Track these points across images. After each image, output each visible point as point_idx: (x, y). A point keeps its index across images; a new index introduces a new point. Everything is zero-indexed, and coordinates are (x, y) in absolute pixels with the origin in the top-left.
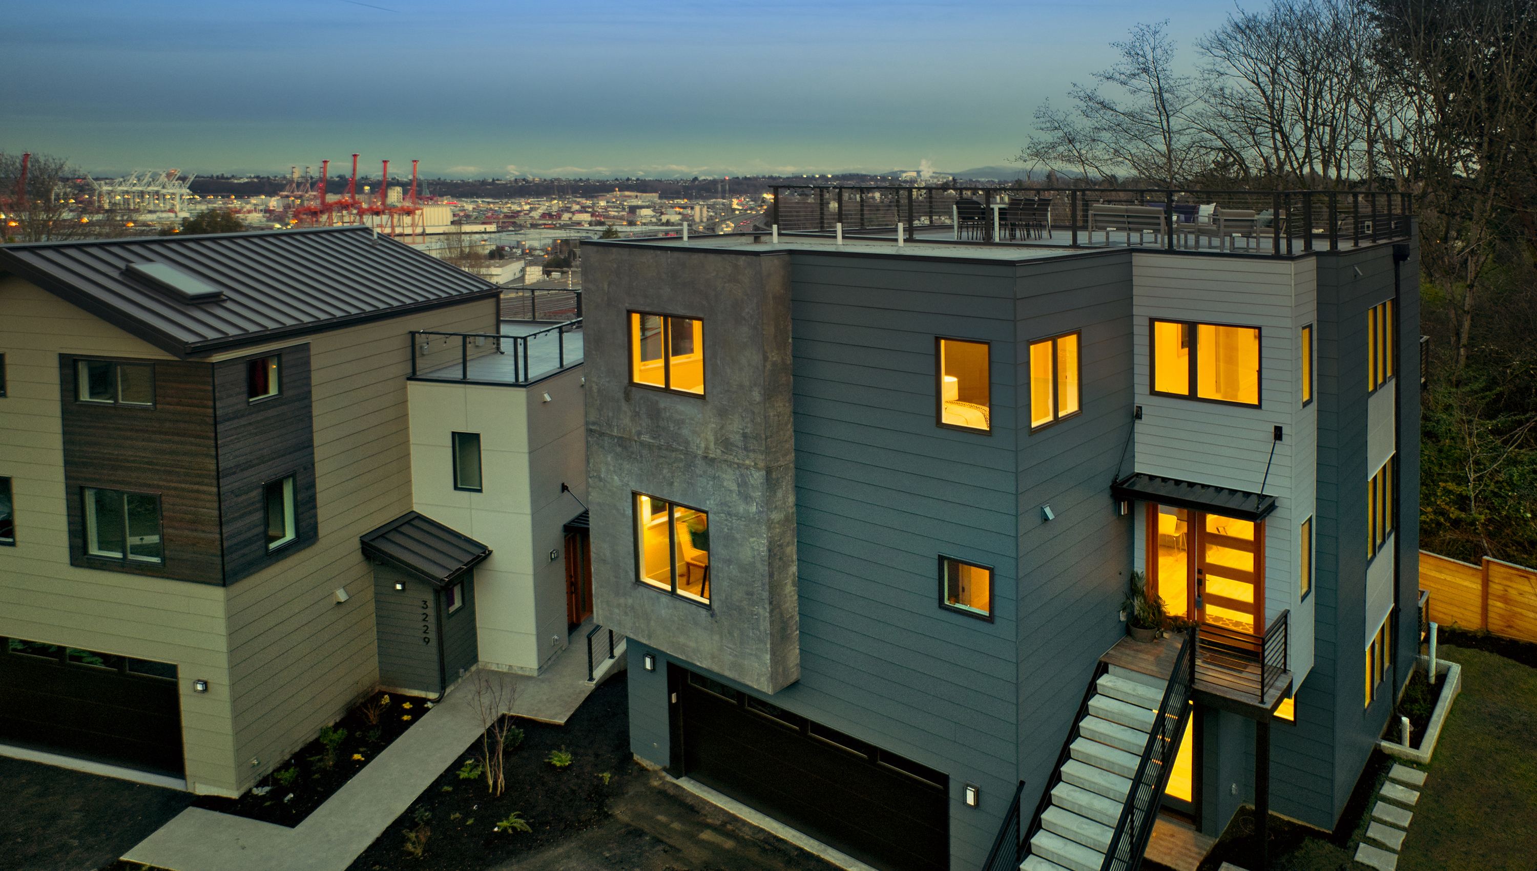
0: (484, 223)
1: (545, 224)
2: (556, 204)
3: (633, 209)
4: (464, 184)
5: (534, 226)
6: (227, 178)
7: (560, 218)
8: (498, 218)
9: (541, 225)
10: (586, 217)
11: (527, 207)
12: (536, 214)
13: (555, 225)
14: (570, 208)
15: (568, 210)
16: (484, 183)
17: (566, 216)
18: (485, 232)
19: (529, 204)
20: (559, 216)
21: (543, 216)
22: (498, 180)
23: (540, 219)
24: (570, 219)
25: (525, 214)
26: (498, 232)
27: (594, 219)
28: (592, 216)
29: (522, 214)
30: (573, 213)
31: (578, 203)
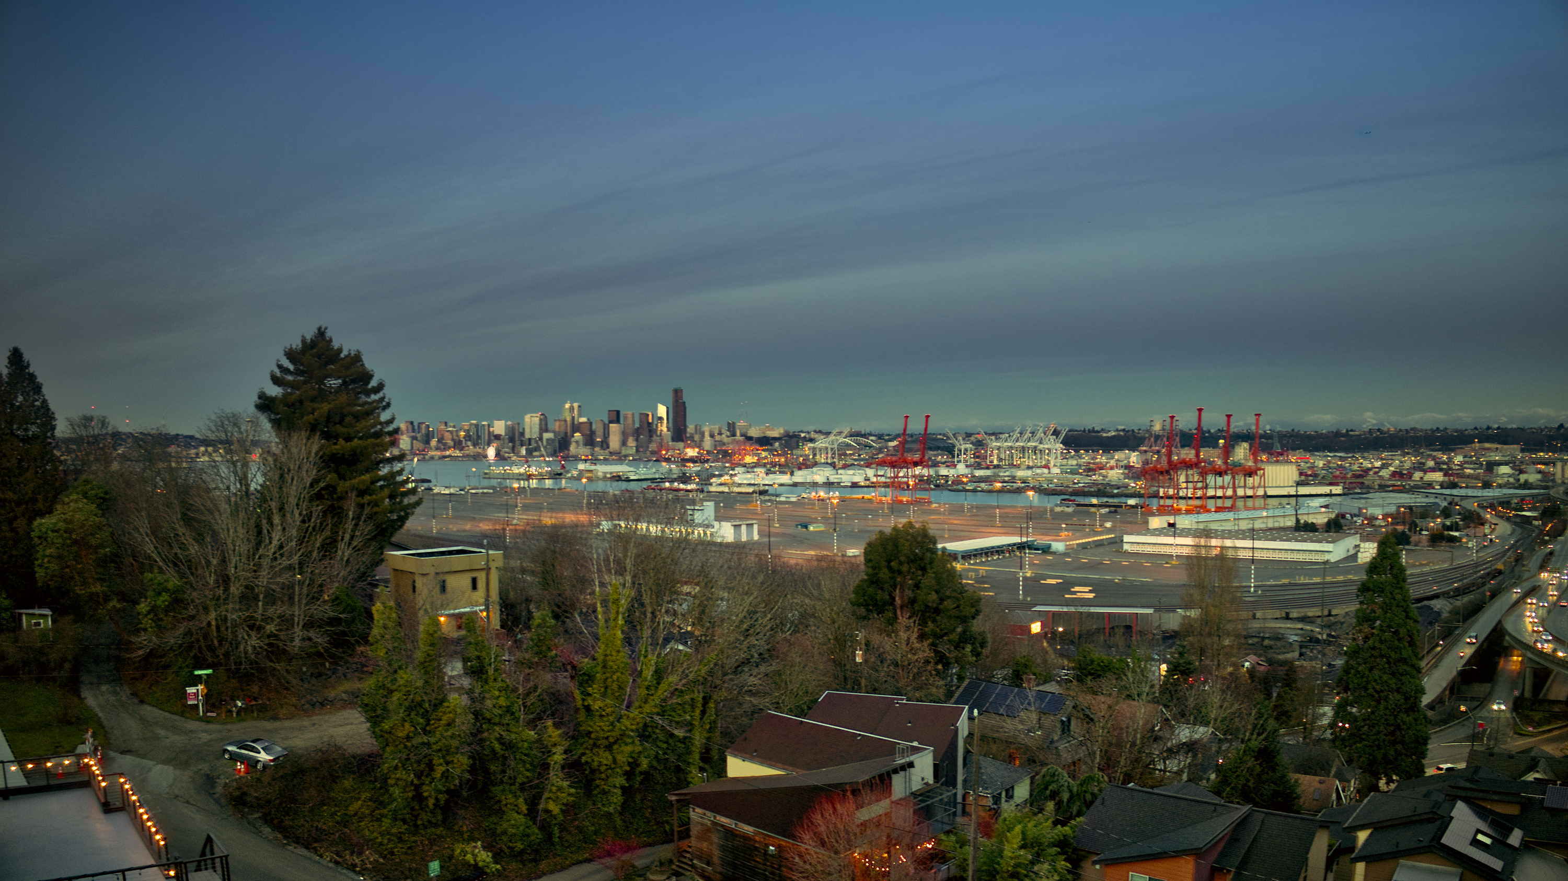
0: (1331, 484)
1: (1394, 486)
2: (1410, 461)
3: (1491, 466)
4: (1318, 436)
5: (1383, 488)
6: (1098, 432)
7: (1411, 477)
8: (1345, 478)
9: (1389, 486)
10: (1438, 476)
11: (1378, 464)
12: (1385, 473)
13: (1404, 486)
14: (1424, 464)
15: (1421, 467)
16: (1337, 434)
17: (1417, 475)
18: (1330, 495)
19: (1382, 459)
20: (1410, 475)
21: (1394, 474)
22: (1352, 431)
23: (1390, 479)
24: (1422, 478)
25: (1376, 473)
26: (1344, 494)
27: (1446, 479)
28: (1445, 475)
29: (1371, 473)
30: (1425, 472)
31: (1434, 458)
